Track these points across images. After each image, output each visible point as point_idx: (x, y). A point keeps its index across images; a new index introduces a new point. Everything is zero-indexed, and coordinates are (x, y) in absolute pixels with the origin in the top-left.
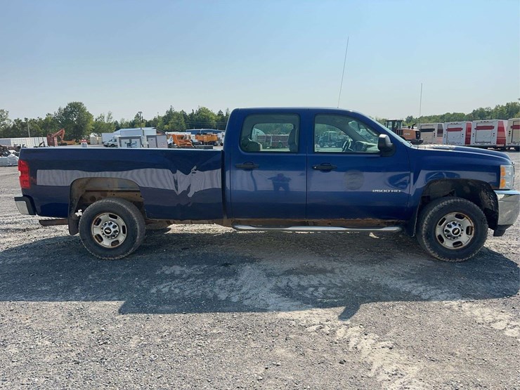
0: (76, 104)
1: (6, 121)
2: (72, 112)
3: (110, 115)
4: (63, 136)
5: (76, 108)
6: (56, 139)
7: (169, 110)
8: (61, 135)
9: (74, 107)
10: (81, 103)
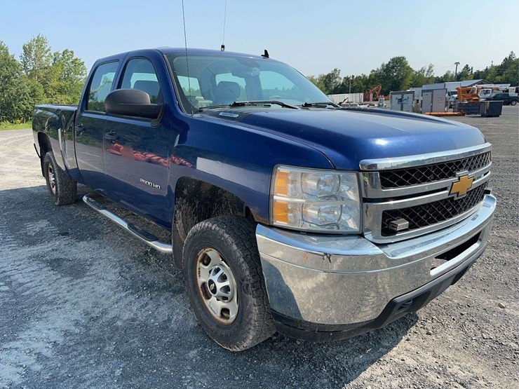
0: (399, 58)
1: (337, 79)
2: (393, 67)
3: (430, 67)
4: (379, 91)
5: (398, 63)
6: (371, 95)
7: (508, 56)
8: (377, 91)
9: (396, 62)
10: (403, 58)
